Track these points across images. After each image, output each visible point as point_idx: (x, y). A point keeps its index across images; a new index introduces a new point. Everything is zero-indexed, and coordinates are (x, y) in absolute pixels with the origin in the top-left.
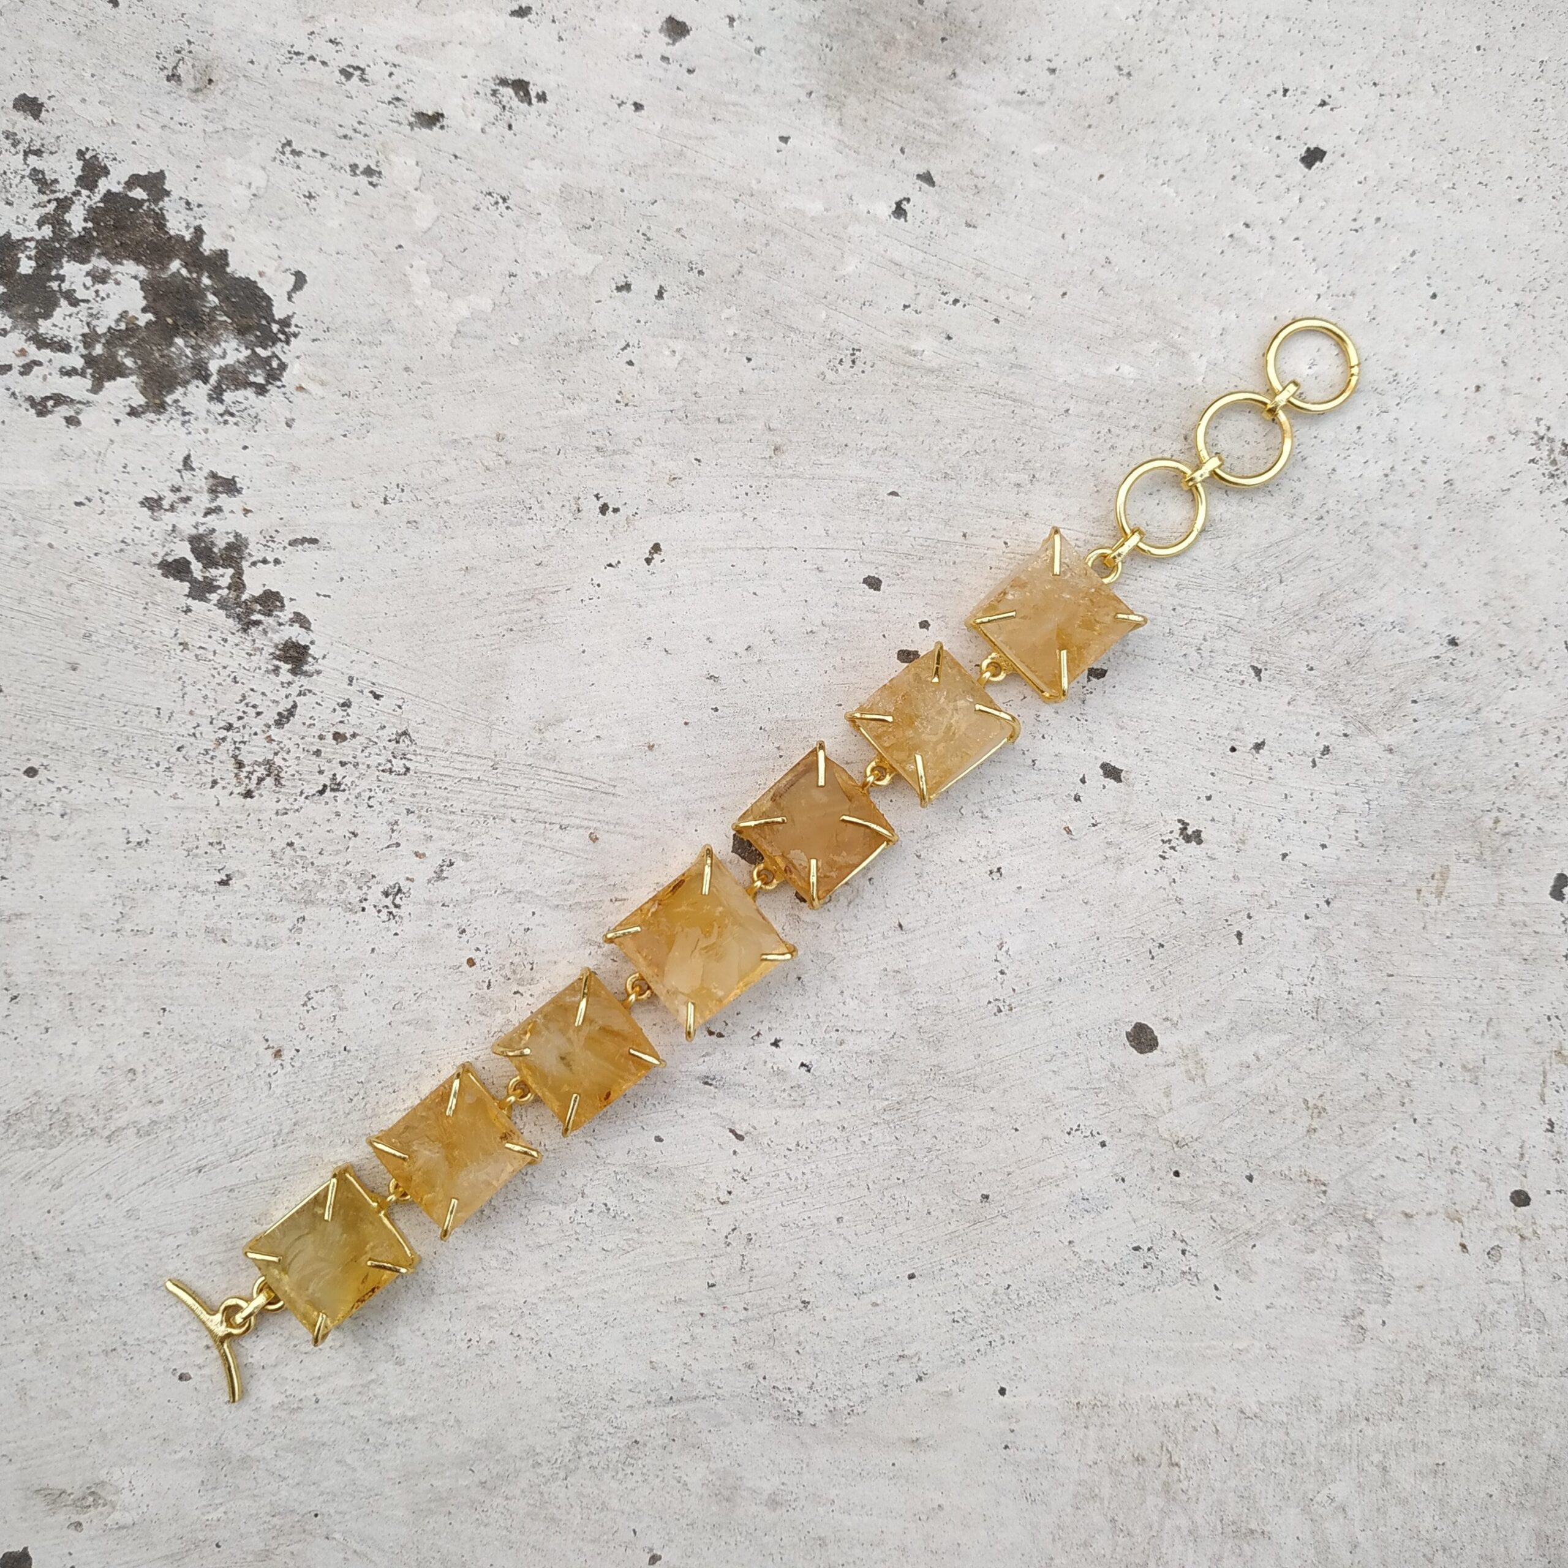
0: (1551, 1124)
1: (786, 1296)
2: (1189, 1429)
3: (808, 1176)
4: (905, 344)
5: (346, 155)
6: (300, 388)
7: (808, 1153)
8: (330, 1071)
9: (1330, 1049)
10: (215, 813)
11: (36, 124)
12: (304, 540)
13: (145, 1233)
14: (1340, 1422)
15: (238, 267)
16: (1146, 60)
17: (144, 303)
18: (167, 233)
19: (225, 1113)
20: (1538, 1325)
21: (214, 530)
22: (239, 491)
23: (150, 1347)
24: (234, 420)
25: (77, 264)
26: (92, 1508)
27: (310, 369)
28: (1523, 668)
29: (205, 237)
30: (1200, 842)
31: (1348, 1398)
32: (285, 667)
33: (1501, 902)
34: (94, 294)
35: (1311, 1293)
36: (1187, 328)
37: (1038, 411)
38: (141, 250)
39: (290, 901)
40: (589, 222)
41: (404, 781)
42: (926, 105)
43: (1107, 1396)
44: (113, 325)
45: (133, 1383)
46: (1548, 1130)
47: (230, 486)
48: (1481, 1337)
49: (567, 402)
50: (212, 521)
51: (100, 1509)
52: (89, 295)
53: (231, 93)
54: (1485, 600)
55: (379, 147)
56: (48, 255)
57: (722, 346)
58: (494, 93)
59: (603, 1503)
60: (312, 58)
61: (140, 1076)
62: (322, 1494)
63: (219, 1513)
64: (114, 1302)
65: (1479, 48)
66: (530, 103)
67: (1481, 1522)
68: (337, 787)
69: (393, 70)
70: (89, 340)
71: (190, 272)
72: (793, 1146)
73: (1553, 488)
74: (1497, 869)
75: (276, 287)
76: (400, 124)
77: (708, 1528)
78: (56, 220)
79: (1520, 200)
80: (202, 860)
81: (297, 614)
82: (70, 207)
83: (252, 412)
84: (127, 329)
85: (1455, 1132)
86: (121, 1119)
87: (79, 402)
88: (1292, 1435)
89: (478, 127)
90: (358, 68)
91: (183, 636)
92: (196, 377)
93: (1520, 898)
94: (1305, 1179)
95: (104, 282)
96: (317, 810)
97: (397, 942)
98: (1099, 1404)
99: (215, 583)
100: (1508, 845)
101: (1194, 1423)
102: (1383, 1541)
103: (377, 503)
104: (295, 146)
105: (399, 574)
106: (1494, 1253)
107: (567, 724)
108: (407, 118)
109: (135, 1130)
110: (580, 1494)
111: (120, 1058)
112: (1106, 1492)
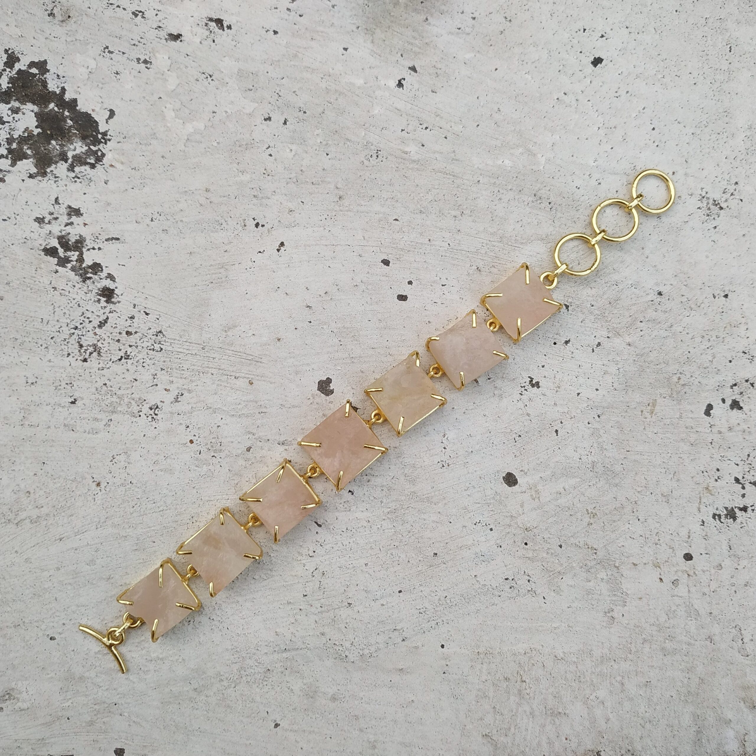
0: (703, 522)
1: (341, 601)
2: (531, 665)
3: (352, 544)
4: (402, 148)
5: (135, 54)
6: (112, 166)
7: (352, 533)
8: (123, 493)
9: (598, 486)
10: (69, 369)
12: (113, 239)
13: (34, 570)
14: (602, 662)
15: (82, 107)
16: (518, 14)
17: (37, 123)
18: (48, 90)
19: (73, 512)
20: (695, 617)
21: (69, 233)
22: (82, 215)
23: (36, 624)
24: (80, 180)
25: (4, 104)
26: (8, 701)
27: (116, 156)
28: (693, 306)
29: (66, 92)
30: (538, 387)
31: (606, 651)
32: (103, 299)
33: (681, 417)
34: (12, 119)
35: (589, 601)
36: (536, 143)
37: (465, 181)
38: (35, 98)
39: (104, 411)
40: (251, 87)
41: (159, 354)
42: (413, 34)
43: (492, 649)
44: (21, 134)
45: (28, 641)
46: (702, 525)
47: (77, 212)
48: (669, 622)
49: (240, 174)
50: (69, 229)
51: (12, 701)
52: (10, 119)
53: (79, 23)
54: (675, 274)
55: (150, 50)
57: (315, 148)
58: (206, 25)
59: (252, 699)
60: (118, 6)
61: (32, 495)
62: (118, 694)
63: (69, 704)
64: (19, 602)
65: (676, 11)
66: (223, 30)
67: (667, 709)
68: (127, 357)
69: (158, 12)
70: (10, 141)
71: (59, 109)
72: (344, 530)
73: (708, 221)
74: (679, 402)
75: (100, 117)
76: (161, 39)
77: (302, 710)
79: (695, 84)
80: (63, 391)
81: (109, 274)
83: (88, 177)
84: (28, 136)
85: (658, 525)
86: (23, 515)
87: (5, 171)
88: (579, 667)
89: (198, 40)
90: (140, 12)
91: (54, 284)
92: (62, 159)
93: (691, 415)
94: (587, 547)
95: (17, 113)
96: (118, 368)
97: (156, 432)
98: (488, 653)
99: (70, 259)
100: (685, 390)
101: (533, 662)
102: (621, 717)
103: (148, 221)
104: (110, 49)
105: (158, 255)
106: (675, 583)
107: (238, 328)
108: (164, 36)
109: (30, 520)
110: (242, 695)
111: (22, 486)
112: (491, 694)
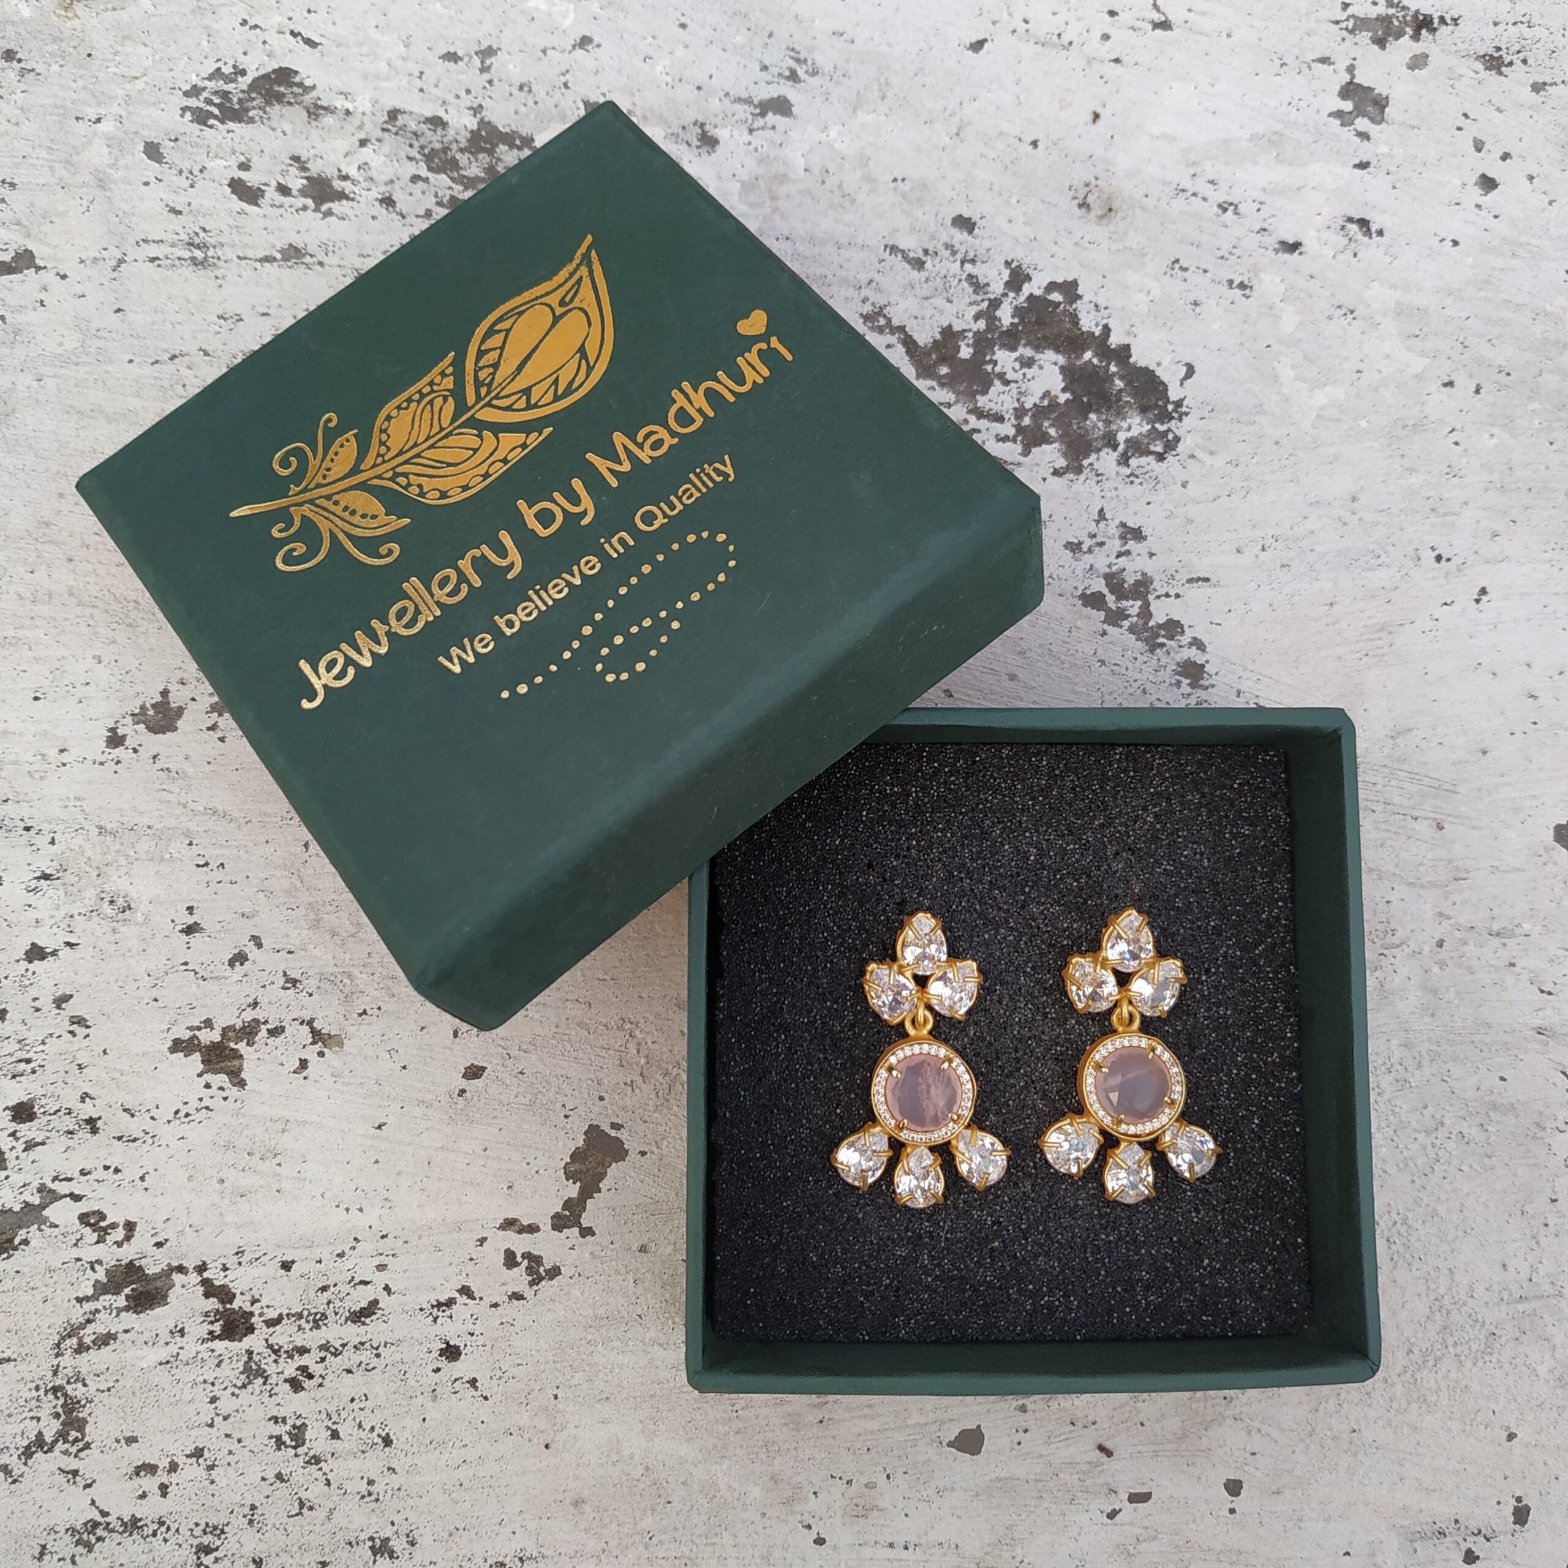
5: (1224, 272)
6: (1193, 456)
11: (970, 238)
12: (1199, 579)
15: (1139, 358)
18: (1080, 329)
21: (1124, 570)
24: (1139, 481)
25: (1007, 353)
27: (1200, 441)
29: (1111, 333)
32: (1186, 681)
34: (1021, 377)
38: (1059, 343)
40: (1418, 332)
44: (1038, 402)
47: (1137, 534)
49: (1406, 473)
50: (1123, 562)
52: (1018, 376)
53: (1129, 220)
55: (1250, 267)
56: (983, 343)
57: (1530, 432)
58: (1343, 228)
59: (1466, 1387)
60: (1194, 194)
66: (1371, 237)
69: (1260, 206)
70: (1020, 413)
71: (1101, 362)
75: (1170, 375)
76: (1267, 249)
78: (989, 314)
81: (1195, 639)
82: (999, 305)
83: (1154, 475)
84: (1049, 405)
89: (1332, 254)
90: (1231, 204)
91: (1101, 654)
92: (1109, 445)
95: (1029, 367)
99: (1127, 612)
103: (1257, 550)
104: (1184, 263)
105: (1275, 607)
107: (1415, 732)
108: (1272, 245)
110: (1447, 1379)
